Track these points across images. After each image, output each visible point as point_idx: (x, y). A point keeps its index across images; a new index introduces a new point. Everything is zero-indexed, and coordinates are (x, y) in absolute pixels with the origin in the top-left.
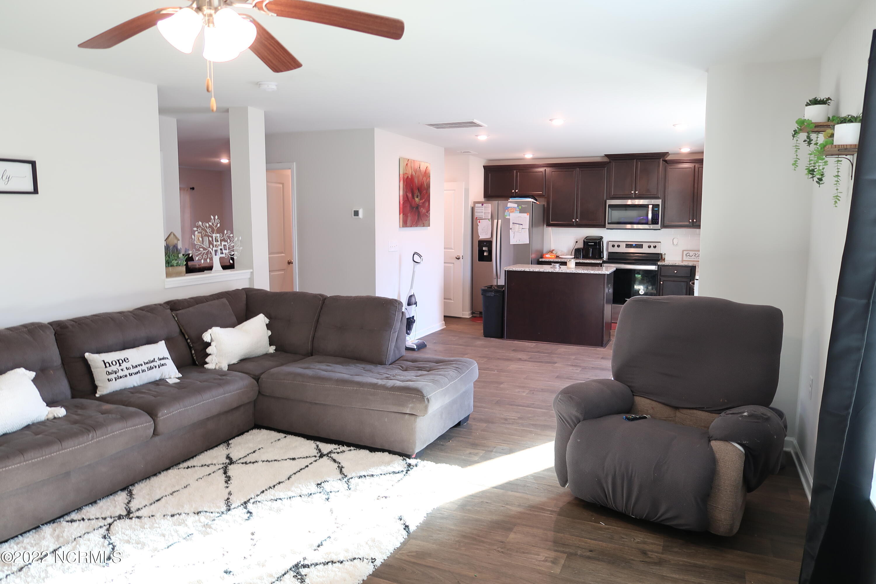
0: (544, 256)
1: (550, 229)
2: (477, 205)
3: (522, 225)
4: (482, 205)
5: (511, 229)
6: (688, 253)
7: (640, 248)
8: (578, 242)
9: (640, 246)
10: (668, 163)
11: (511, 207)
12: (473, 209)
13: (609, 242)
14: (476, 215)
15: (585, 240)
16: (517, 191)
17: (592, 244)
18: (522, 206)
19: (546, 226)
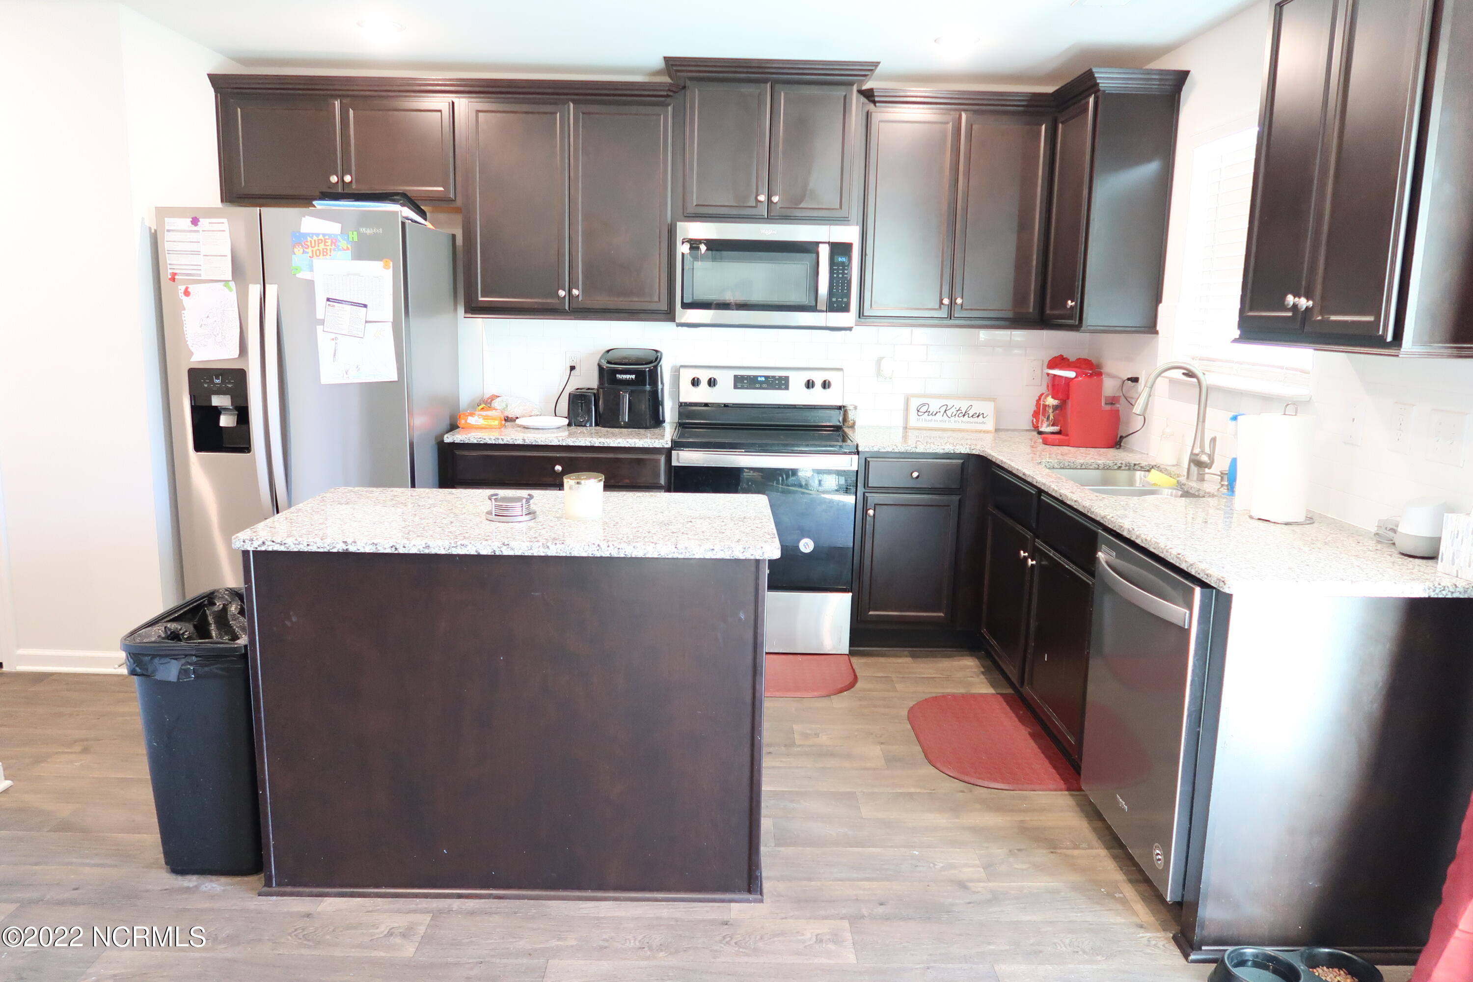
0: (463, 421)
1: (482, 324)
2: (171, 223)
3: (365, 306)
4: (195, 222)
5: (322, 322)
6: (924, 405)
7: (780, 388)
8: (577, 368)
9: (781, 383)
10: (874, 102)
11: (318, 235)
12: (155, 241)
13: (681, 370)
14: (172, 262)
15: (605, 365)
16: (348, 178)
17: (628, 377)
18: (363, 230)
19: (466, 312)
